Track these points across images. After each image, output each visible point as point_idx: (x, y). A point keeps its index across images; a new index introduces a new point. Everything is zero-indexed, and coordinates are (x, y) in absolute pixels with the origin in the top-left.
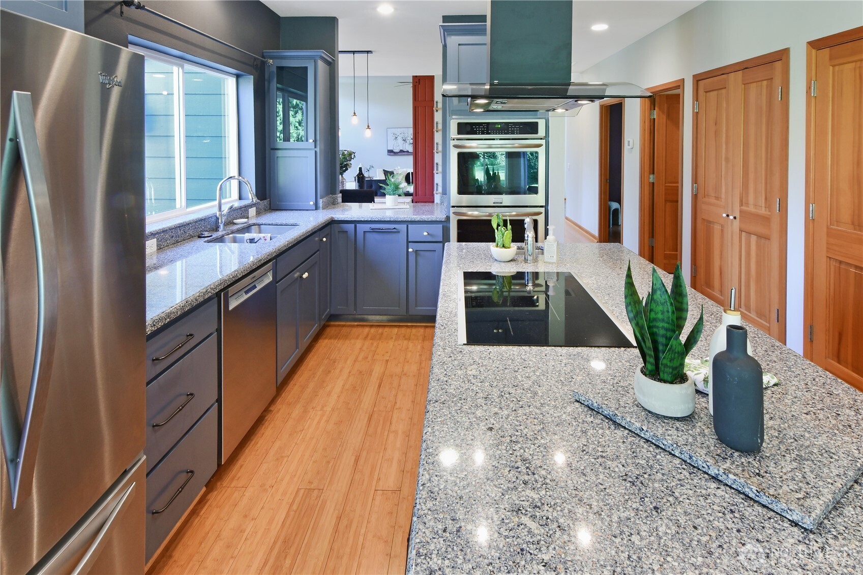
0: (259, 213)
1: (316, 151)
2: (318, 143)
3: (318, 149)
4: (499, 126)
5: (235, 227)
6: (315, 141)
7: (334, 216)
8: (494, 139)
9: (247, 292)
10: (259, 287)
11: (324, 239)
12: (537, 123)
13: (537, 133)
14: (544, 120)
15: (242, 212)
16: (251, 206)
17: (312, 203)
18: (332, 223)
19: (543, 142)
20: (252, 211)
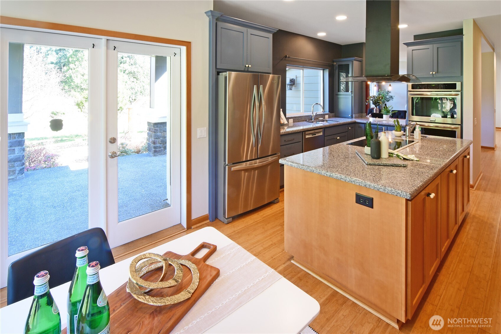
0: (329, 117)
1: (352, 96)
2: (353, 93)
3: (353, 95)
4: (434, 85)
5: (318, 120)
6: (352, 92)
7: (356, 120)
8: (432, 91)
9: (312, 135)
10: (317, 135)
11: (350, 128)
12: (456, 83)
13: (456, 88)
14: (460, 82)
15: (323, 116)
16: (326, 114)
17: (350, 115)
18: (355, 123)
19: (460, 93)
20: (327, 116)
